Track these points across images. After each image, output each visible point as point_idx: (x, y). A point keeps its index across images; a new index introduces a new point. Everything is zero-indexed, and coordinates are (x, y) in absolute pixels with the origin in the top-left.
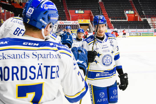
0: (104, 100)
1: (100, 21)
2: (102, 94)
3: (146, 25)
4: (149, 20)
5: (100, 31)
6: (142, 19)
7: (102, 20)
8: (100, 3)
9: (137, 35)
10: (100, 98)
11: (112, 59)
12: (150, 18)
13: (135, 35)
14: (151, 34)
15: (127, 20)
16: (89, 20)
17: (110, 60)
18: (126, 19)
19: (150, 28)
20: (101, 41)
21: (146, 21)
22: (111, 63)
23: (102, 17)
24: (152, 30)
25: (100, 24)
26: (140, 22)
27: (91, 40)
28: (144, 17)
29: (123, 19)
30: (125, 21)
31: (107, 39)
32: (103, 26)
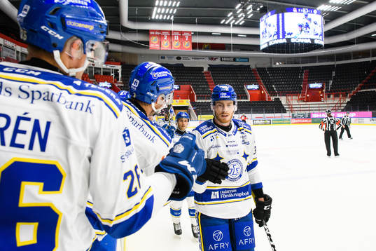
0: (222, 246)
1: (223, 94)
2: (219, 234)
3: (279, 108)
4: (283, 100)
5: (223, 113)
6: (273, 98)
7: (228, 93)
8: (206, 73)
9: (265, 124)
10: (213, 242)
11: (242, 168)
12: (285, 95)
13: (262, 124)
14: (287, 122)
15: (249, 100)
16: (189, 100)
17: (239, 171)
18: (247, 99)
19: (285, 111)
20: (225, 132)
21: (278, 101)
22: (241, 176)
23: (226, 88)
24: (288, 114)
25: (224, 99)
26: (270, 102)
27: (207, 129)
28: (275, 94)
29: (242, 99)
30: (245, 100)
31: (237, 130)
32: (228, 105)
